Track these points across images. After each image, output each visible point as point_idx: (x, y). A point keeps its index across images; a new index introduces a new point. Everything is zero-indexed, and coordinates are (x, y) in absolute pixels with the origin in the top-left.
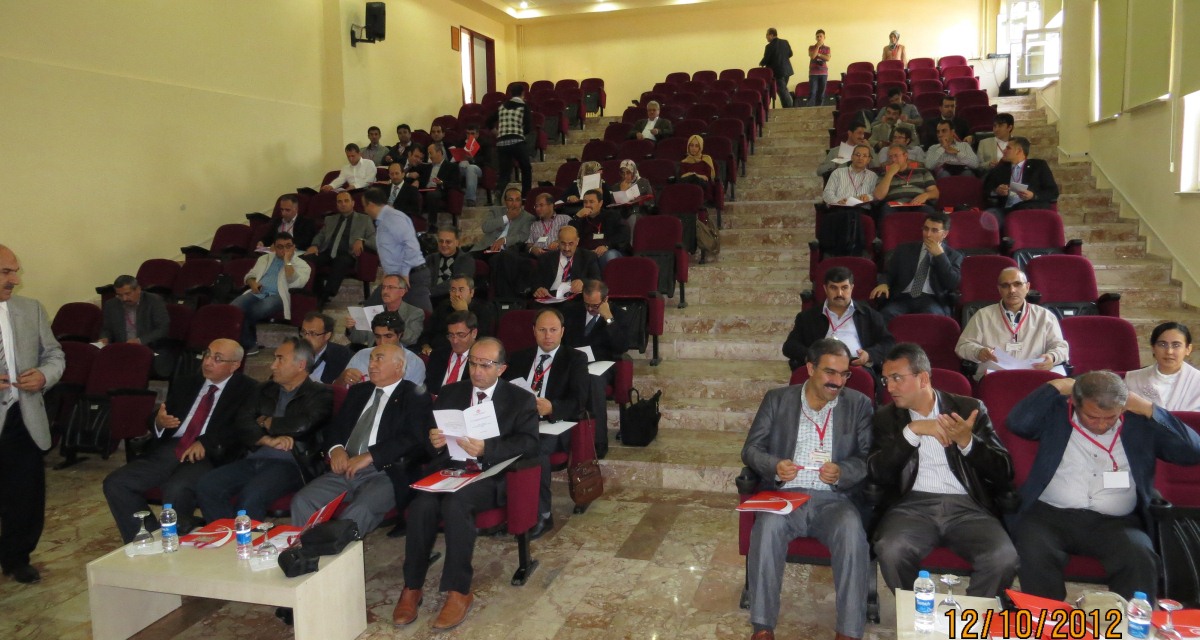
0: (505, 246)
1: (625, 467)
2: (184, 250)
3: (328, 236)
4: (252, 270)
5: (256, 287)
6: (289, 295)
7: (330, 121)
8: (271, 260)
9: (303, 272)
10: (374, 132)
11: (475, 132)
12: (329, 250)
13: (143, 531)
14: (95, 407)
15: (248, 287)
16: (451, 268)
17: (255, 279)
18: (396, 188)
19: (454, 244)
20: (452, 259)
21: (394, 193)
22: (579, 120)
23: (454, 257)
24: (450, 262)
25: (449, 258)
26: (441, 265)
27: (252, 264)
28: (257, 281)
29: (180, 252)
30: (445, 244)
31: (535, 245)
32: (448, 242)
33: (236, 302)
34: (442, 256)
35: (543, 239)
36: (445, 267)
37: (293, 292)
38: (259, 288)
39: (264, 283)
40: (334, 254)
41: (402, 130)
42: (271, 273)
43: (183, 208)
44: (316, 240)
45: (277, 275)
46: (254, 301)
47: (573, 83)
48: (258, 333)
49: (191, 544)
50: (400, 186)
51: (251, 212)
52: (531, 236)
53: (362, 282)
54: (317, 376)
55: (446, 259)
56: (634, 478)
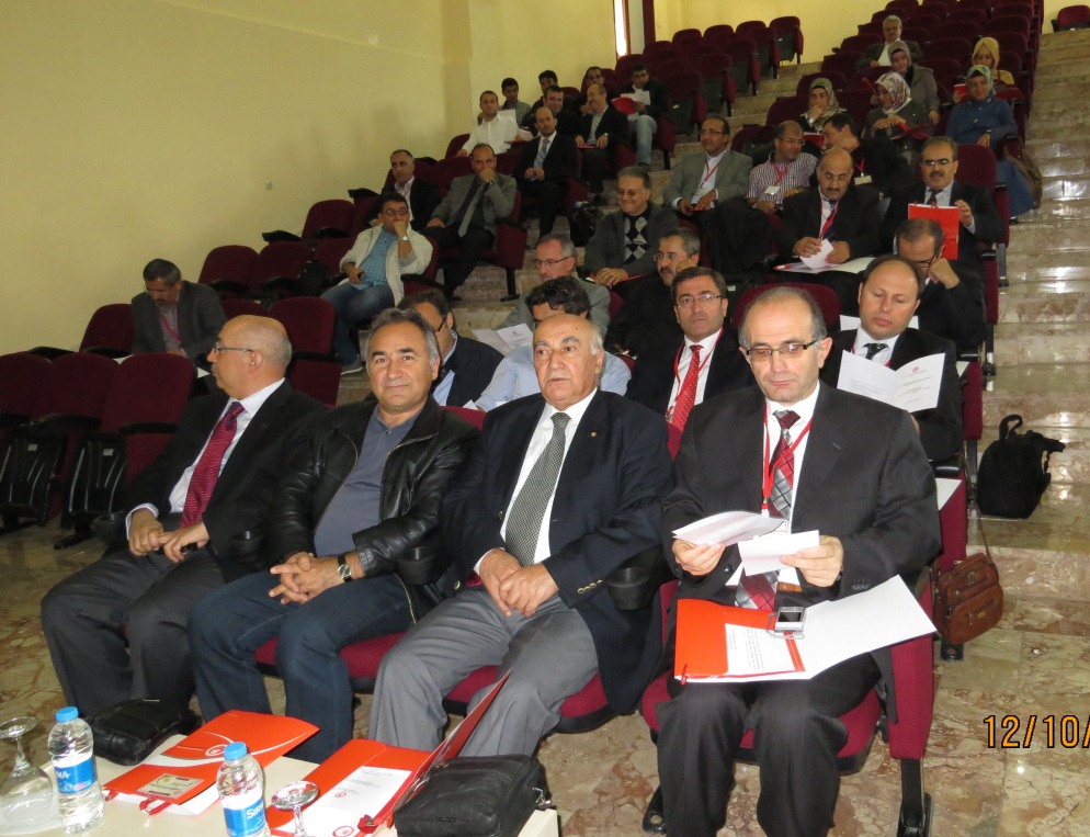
0: (716, 202)
1: (1012, 559)
2: (266, 237)
3: (456, 208)
4: (349, 252)
5: (356, 273)
6: (401, 283)
7: (455, 76)
8: (376, 237)
9: (422, 251)
10: (510, 85)
11: (645, 71)
12: (458, 224)
13: (21, 764)
14: (109, 452)
15: (344, 276)
16: (644, 232)
17: (354, 263)
18: (546, 142)
19: (642, 195)
20: (642, 219)
21: (544, 149)
22: (772, 68)
23: (646, 215)
24: (641, 224)
25: (637, 217)
26: (627, 229)
27: (350, 245)
28: (357, 266)
29: (262, 238)
30: (626, 197)
31: (760, 200)
32: (631, 193)
33: (329, 295)
34: (626, 215)
35: (772, 191)
36: (633, 234)
37: (407, 279)
38: (359, 276)
39: (366, 269)
40: (462, 231)
41: (545, 79)
42: (378, 254)
43: (269, 187)
44: (438, 210)
45: (384, 256)
46: (353, 293)
47: (758, 25)
48: (361, 343)
49: (137, 799)
50: (551, 138)
51: (356, 187)
52: (752, 187)
53: (504, 272)
54: (442, 396)
55: (633, 220)
56: (1030, 581)
